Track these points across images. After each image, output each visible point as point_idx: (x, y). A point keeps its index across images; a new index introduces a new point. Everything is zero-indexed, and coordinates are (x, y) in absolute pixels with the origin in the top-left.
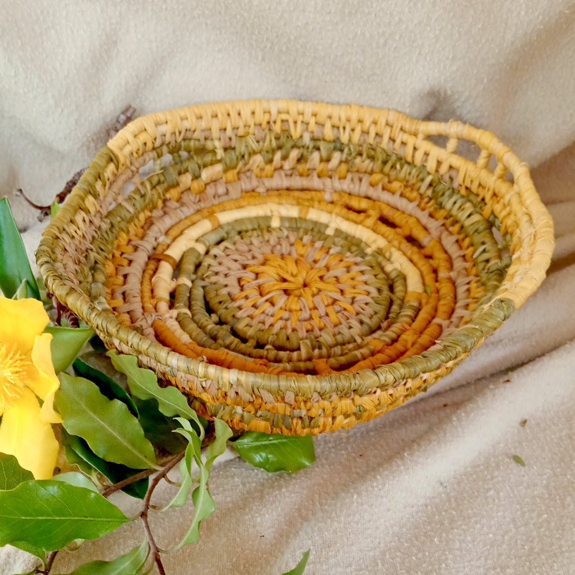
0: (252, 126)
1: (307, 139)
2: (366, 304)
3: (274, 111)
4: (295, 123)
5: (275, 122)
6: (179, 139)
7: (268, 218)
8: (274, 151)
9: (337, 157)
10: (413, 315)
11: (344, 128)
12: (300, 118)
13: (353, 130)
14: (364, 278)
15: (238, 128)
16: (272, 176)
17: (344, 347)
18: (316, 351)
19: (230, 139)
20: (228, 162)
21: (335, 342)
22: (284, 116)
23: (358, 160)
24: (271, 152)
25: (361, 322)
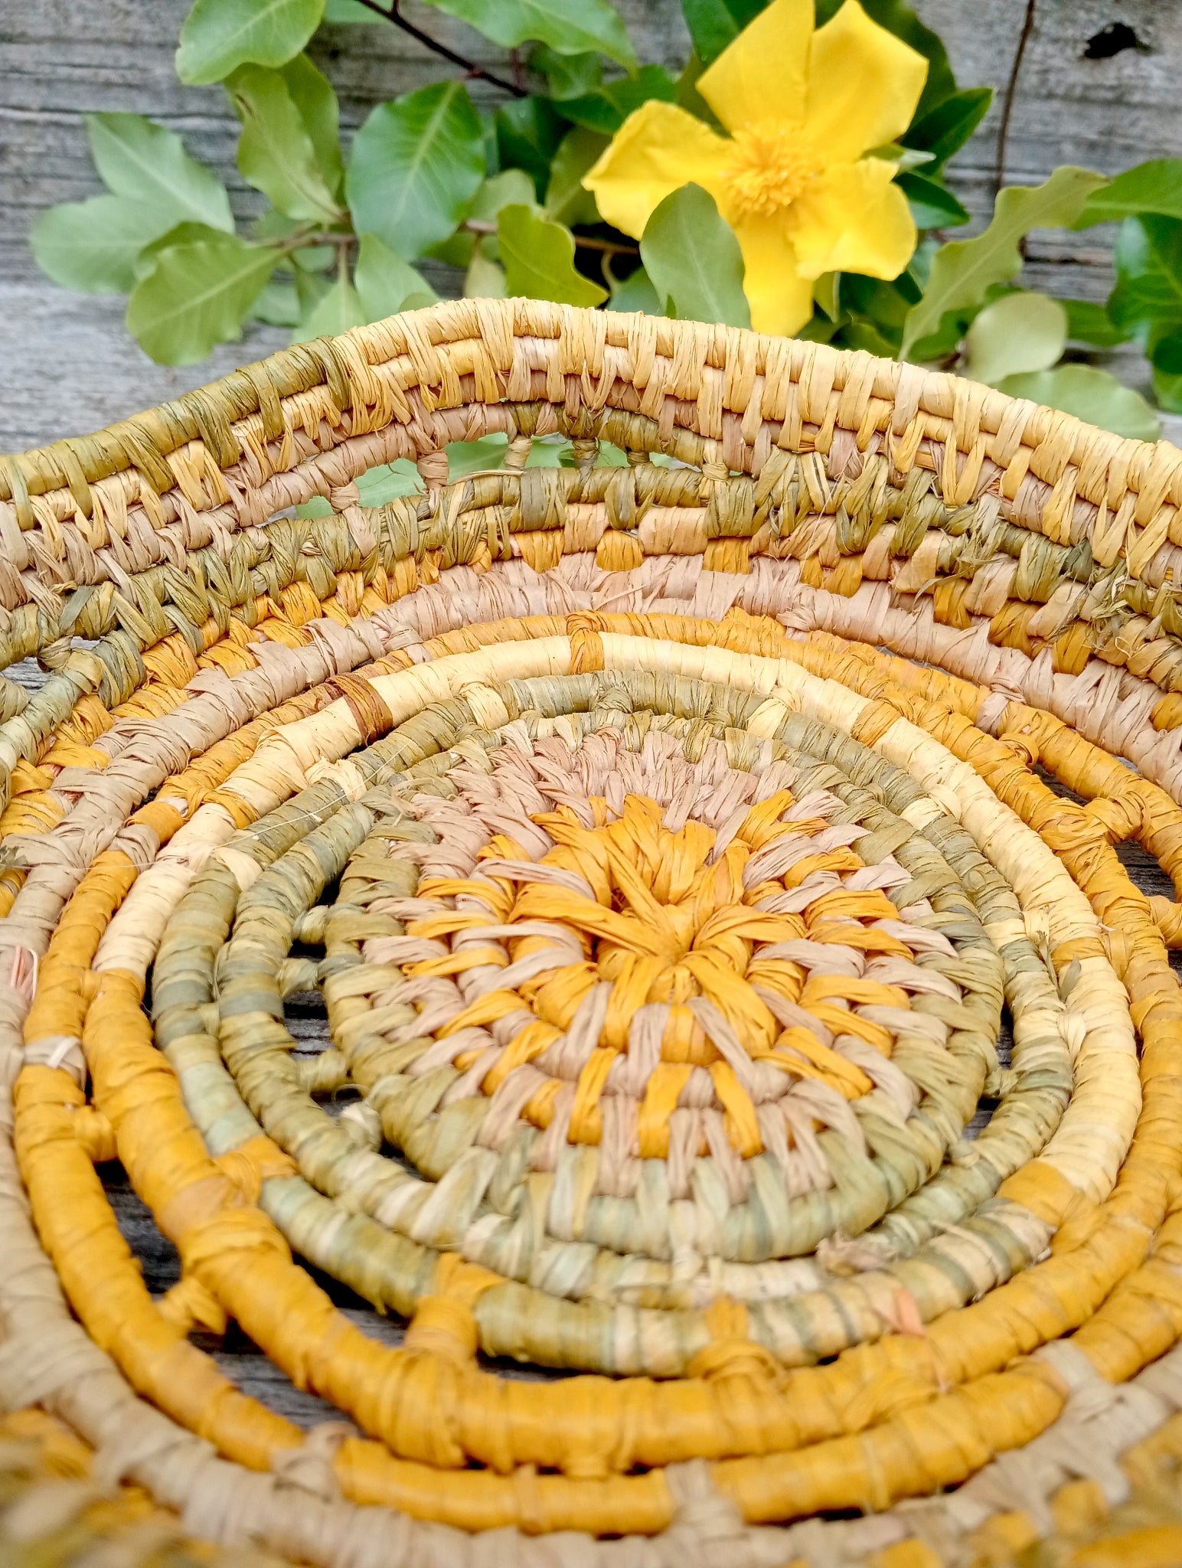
0: (828, 425)
1: (987, 514)
2: (823, 1128)
3: (906, 401)
4: (963, 452)
5: (899, 435)
6: (596, 398)
7: (751, 697)
8: (872, 521)
9: (1066, 597)
10: (982, 1279)
11: (1113, 511)
12: (983, 444)
13: (1139, 526)
14: (902, 1019)
15: (781, 422)
16: (850, 594)
17: (610, 1265)
18: (485, 1229)
19: (750, 445)
20: (724, 509)
21: (579, 1226)
22: (935, 426)
23: (1136, 628)
24: (864, 519)
25: (745, 1200)
